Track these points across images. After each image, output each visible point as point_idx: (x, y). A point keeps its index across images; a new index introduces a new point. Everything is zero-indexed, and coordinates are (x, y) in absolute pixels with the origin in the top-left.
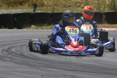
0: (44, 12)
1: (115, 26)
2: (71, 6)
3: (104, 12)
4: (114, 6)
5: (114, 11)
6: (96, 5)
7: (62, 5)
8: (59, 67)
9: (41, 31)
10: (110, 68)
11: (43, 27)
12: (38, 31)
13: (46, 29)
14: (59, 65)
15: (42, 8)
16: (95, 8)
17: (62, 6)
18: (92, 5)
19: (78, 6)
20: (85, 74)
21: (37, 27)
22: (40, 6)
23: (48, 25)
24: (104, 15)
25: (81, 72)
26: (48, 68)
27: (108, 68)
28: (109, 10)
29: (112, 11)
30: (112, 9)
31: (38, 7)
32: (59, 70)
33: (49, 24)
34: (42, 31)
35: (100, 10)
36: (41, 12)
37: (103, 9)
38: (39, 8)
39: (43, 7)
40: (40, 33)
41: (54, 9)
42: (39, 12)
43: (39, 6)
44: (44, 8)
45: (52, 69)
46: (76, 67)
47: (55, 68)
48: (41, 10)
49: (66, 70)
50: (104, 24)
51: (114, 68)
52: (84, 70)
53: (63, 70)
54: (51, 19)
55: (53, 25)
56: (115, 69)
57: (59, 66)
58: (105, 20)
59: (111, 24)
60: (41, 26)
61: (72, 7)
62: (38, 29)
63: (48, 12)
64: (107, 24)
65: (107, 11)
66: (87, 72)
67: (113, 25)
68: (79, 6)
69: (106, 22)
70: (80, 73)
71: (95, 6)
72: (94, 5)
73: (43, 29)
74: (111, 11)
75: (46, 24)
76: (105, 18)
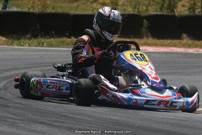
0: (25, 10)
1: (166, 43)
3: (147, 14)
11: (22, 41)
12: (13, 50)
13: (27, 45)
15: (21, 2)
21: (10, 41)
23: (32, 37)
24: (145, 21)
28: (156, 11)
33: (35, 36)
34: (20, 50)
35: (139, 10)
36: (19, 10)
38: (13, 2)
40: (16, 53)
42: (15, 9)
48: (18, 6)
50: (145, 38)
54: (38, 25)
55: (42, 37)
58: (147, 30)
59: (158, 39)
60: (18, 39)
62: (12, 44)
64: (150, 38)
65: (154, 11)
67: (164, 41)
69: (149, 34)
73: (22, 46)
74: (159, 13)
75: (28, 36)
76: (146, 26)
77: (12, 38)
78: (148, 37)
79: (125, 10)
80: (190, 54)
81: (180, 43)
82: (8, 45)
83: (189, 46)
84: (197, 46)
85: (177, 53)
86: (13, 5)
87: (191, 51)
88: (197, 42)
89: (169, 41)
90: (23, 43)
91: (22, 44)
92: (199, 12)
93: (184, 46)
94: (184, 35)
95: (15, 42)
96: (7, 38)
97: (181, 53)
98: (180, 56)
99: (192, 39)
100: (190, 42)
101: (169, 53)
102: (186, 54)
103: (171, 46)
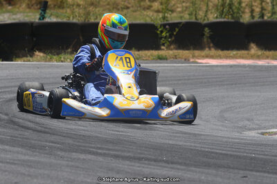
0: (65, 20)
1: (232, 55)
2: (128, 8)
3: (206, 22)
4: (230, 8)
5: (230, 20)
6: (188, 4)
7: (108, 4)
8: (100, 151)
9: (57, 67)
10: (221, 154)
11: (62, 56)
12: (52, 66)
13: (69, 60)
14: (99, 146)
15: (61, 11)
16: (186, 12)
17: (108, 7)
18: (179, 5)
19: (146, 6)
20: (161, 166)
21: (48, 57)
22: (55, 6)
23: (73, 51)
24: (206, 29)
25: (153, 163)
26: (74, 154)
27: (216, 153)
28: (217, 18)
29: (225, 20)
30: (226, 15)
31: (51, 8)
32: (101, 159)
34: (61, 66)
35: (196, 18)
36: (59, 20)
37: (203, 15)
38: (52, 11)
39: (63, 8)
41: (88, 14)
42: (54, 20)
43: (52, 6)
44: (64, 11)
45: (82, 156)
46: (139, 151)
47: (90, 153)
48: (57, 17)
49: (116, 157)
50: (207, 49)
51: (229, 153)
52: (160, 158)
53: (109, 159)
54: (81, 38)
56: (231, 156)
57: (100, 148)
58: (209, 40)
59: (223, 49)
60: (58, 54)
61: (131, 9)
62: (50, 60)
63: (75, 21)
64: (213, 49)
65: (214, 18)
66: (167, 162)
67: (229, 52)
68: (149, 8)
69: (212, 45)
70: (150, 164)
71: (186, 7)
72: (184, 4)
73: (62, 62)
74: (223, 20)
75: (69, 50)
76: (208, 35)
77: (51, 53)
78: (210, 48)
79: (181, 17)
80: (260, 66)
81: (248, 54)
82: (46, 61)
83: (259, 57)
84: (267, 57)
85: (244, 66)
86: (51, 15)
87: (261, 63)
88: (267, 53)
89: (235, 52)
90: (64, 58)
91: (62, 59)
92: (269, 18)
93: (252, 57)
94: (253, 45)
95: (55, 57)
96: (44, 52)
97: (249, 66)
98: (247, 69)
99: (262, 49)
100: (260, 53)
101: (235, 66)
102: (255, 67)
103: (237, 58)
